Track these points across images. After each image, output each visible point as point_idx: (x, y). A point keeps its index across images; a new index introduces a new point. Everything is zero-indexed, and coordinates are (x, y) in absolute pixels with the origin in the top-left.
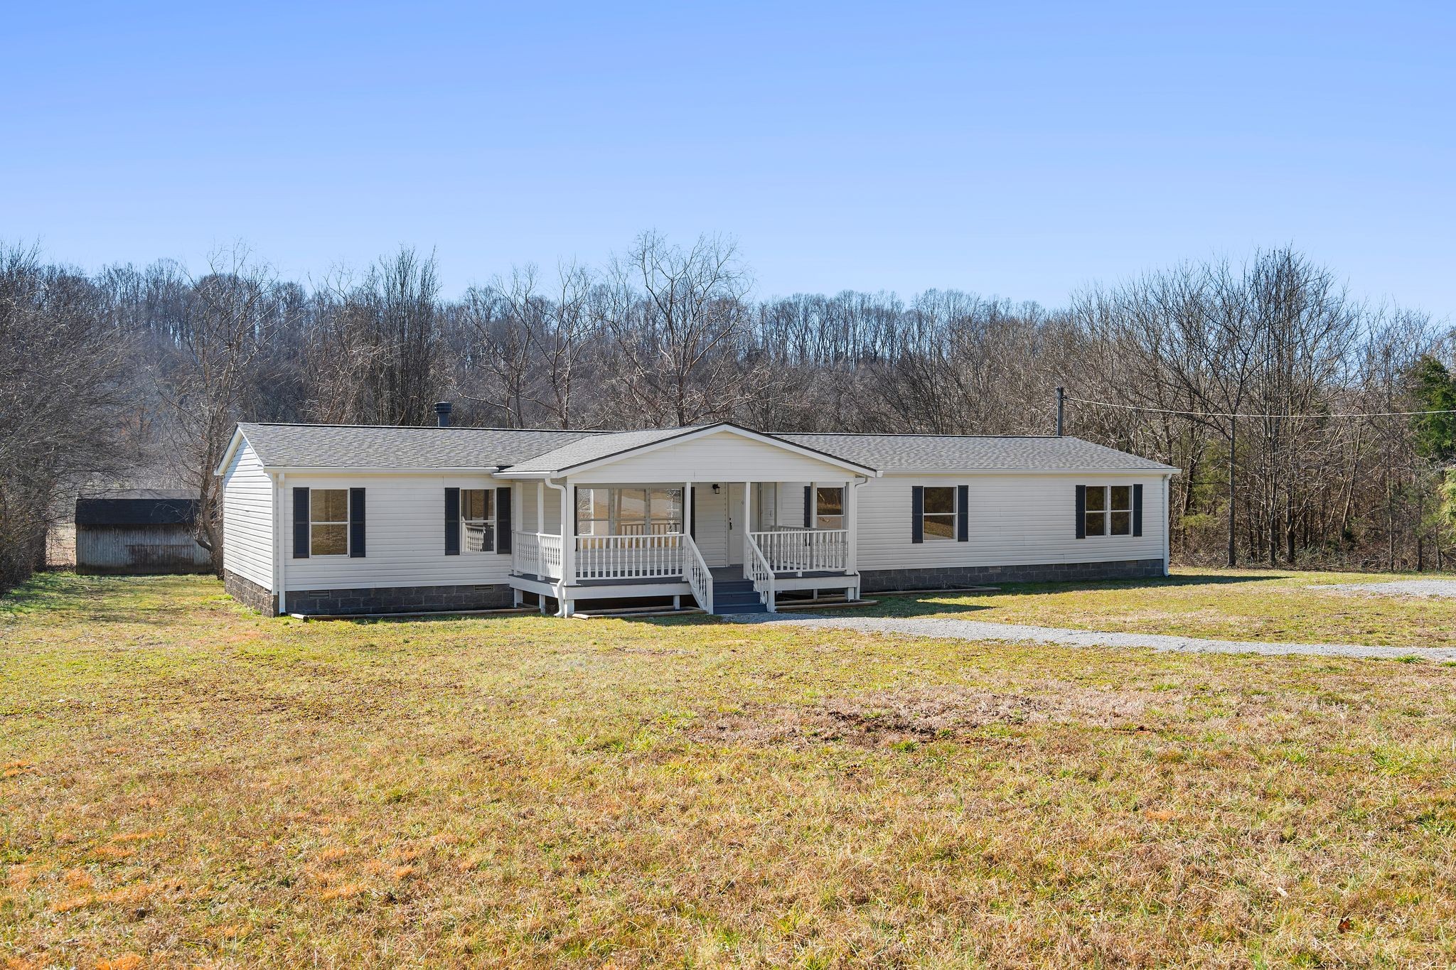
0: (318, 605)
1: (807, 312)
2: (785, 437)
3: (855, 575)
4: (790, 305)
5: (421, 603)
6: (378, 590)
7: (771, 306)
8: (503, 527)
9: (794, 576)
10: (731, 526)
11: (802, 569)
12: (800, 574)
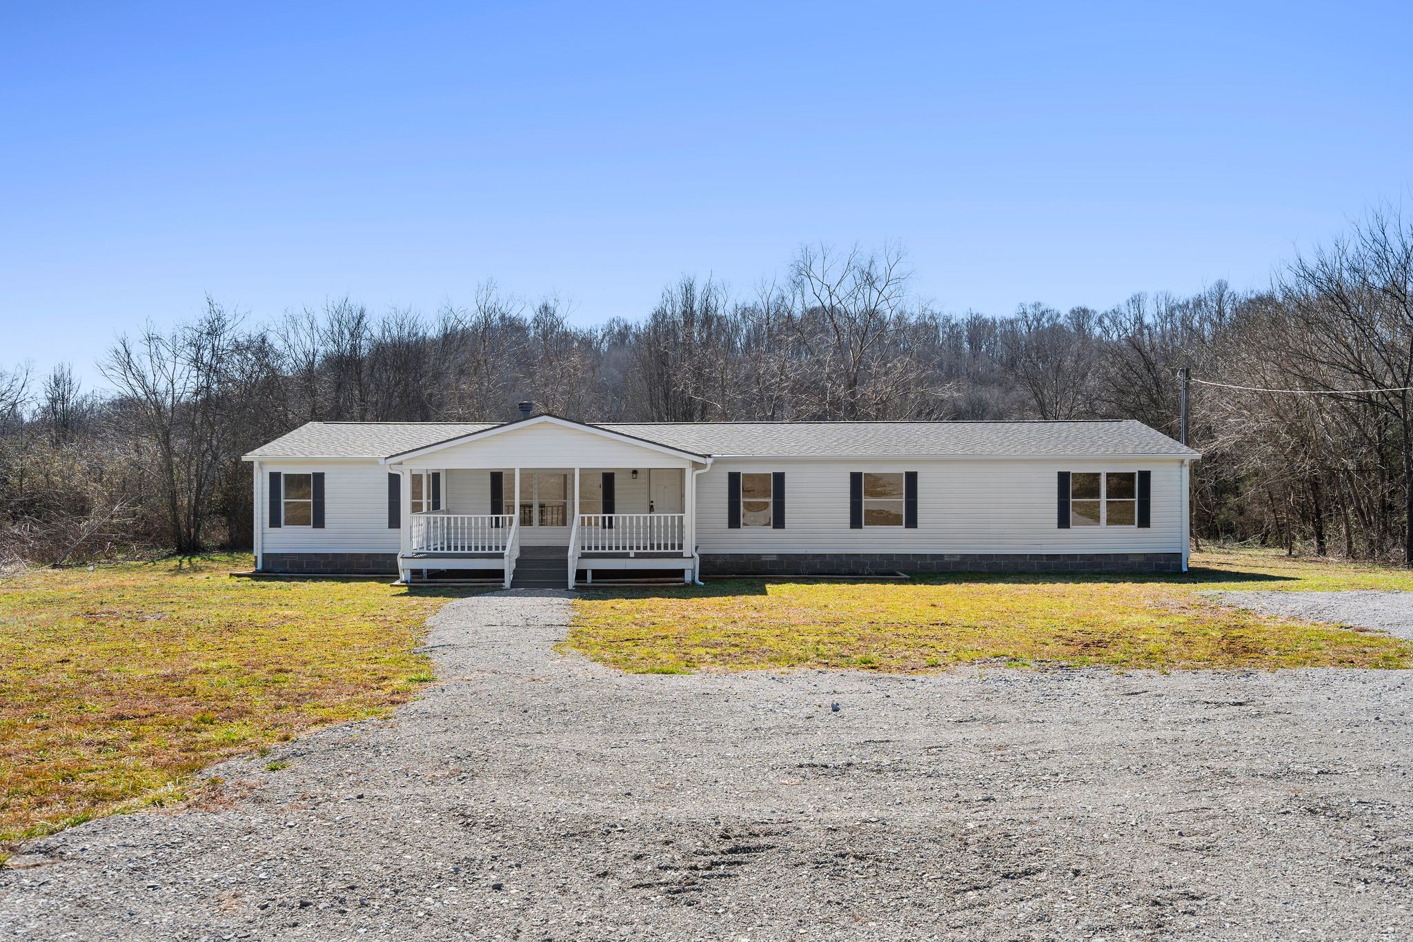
2: (607, 427)
3: (692, 557)
8: (436, 506)
9: (626, 556)
10: (651, 509)
11: (635, 550)
12: (632, 555)
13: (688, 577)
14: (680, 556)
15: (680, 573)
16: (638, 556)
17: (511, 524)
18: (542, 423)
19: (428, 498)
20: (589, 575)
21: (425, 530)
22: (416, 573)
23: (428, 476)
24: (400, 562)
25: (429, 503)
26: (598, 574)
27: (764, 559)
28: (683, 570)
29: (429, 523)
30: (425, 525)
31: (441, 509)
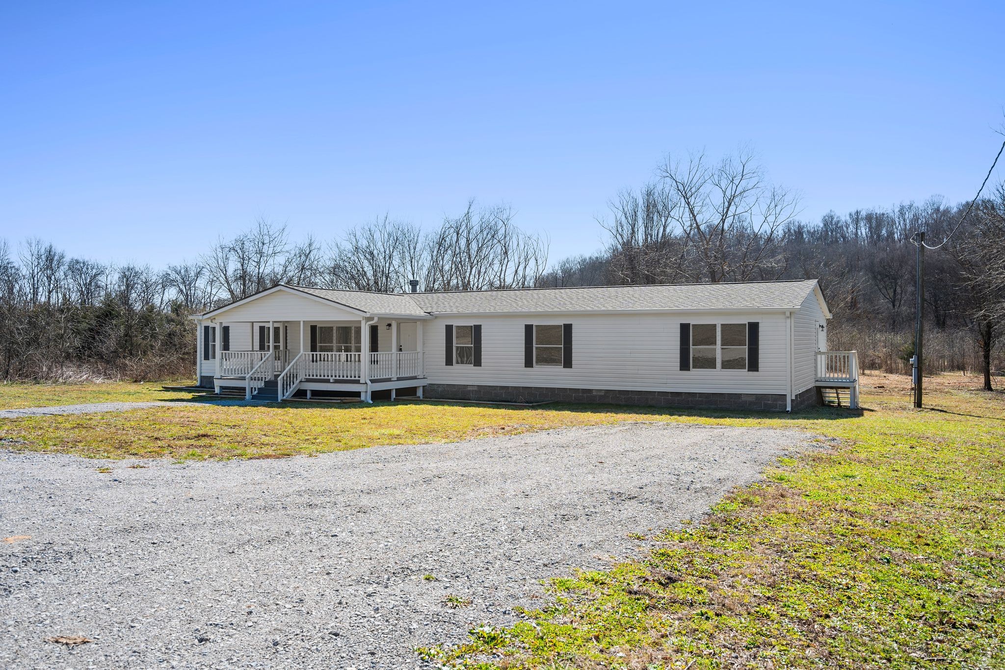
9: (328, 381)
11: (334, 377)
12: (331, 381)
13: (363, 398)
14: (358, 382)
15: (358, 394)
16: (336, 381)
18: (278, 291)
20: (309, 394)
26: (315, 393)
27: (469, 389)
28: (360, 393)
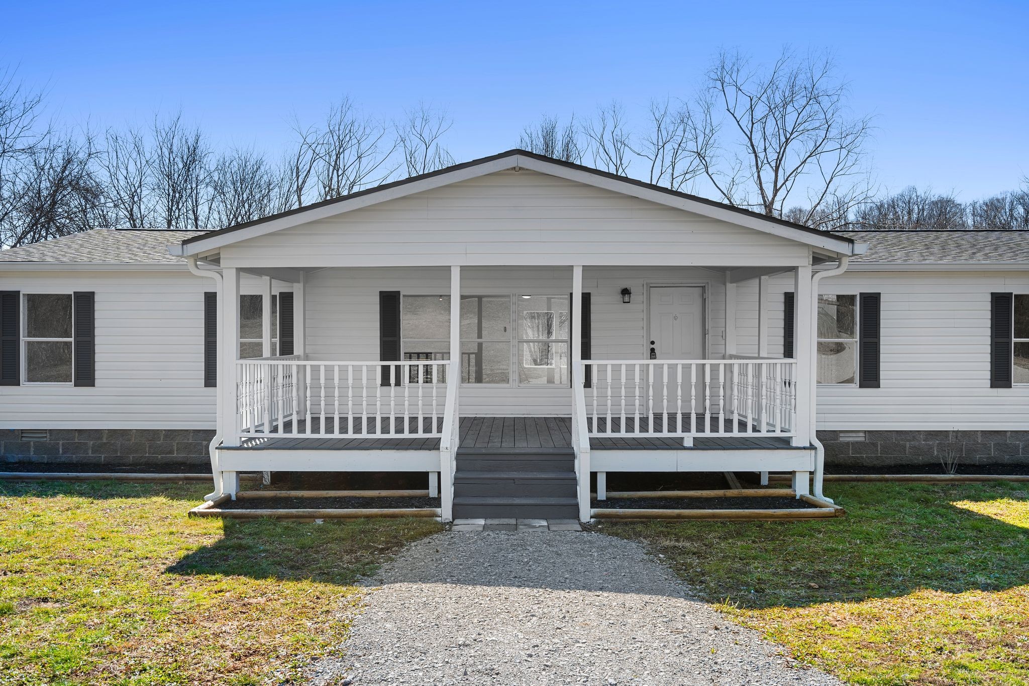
0: (32, 449)
1: (1012, 205)
3: (812, 447)
4: (998, 200)
5: (171, 452)
6: (113, 433)
7: (981, 202)
8: (286, 348)
9: (676, 445)
10: (653, 354)
11: (694, 433)
12: (688, 442)
13: (801, 488)
16: (701, 445)
17: (443, 379)
19: (273, 336)
20: (601, 486)
21: (266, 392)
22: (247, 479)
23: (274, 298)
24: (216, 457)
25: (273, 345)
27: (843, 439)
28: (792, 474)
29: (274, 379)
30: (266, 380)
31: (295, 353)
